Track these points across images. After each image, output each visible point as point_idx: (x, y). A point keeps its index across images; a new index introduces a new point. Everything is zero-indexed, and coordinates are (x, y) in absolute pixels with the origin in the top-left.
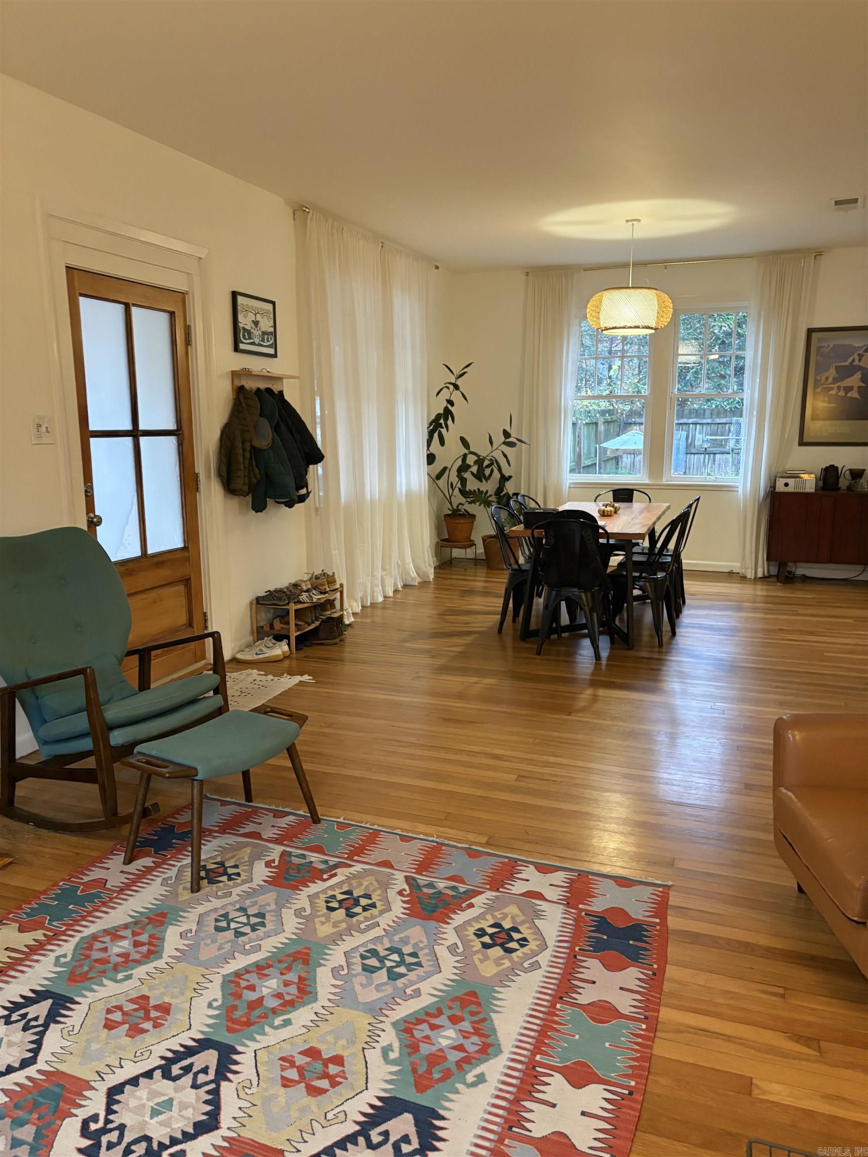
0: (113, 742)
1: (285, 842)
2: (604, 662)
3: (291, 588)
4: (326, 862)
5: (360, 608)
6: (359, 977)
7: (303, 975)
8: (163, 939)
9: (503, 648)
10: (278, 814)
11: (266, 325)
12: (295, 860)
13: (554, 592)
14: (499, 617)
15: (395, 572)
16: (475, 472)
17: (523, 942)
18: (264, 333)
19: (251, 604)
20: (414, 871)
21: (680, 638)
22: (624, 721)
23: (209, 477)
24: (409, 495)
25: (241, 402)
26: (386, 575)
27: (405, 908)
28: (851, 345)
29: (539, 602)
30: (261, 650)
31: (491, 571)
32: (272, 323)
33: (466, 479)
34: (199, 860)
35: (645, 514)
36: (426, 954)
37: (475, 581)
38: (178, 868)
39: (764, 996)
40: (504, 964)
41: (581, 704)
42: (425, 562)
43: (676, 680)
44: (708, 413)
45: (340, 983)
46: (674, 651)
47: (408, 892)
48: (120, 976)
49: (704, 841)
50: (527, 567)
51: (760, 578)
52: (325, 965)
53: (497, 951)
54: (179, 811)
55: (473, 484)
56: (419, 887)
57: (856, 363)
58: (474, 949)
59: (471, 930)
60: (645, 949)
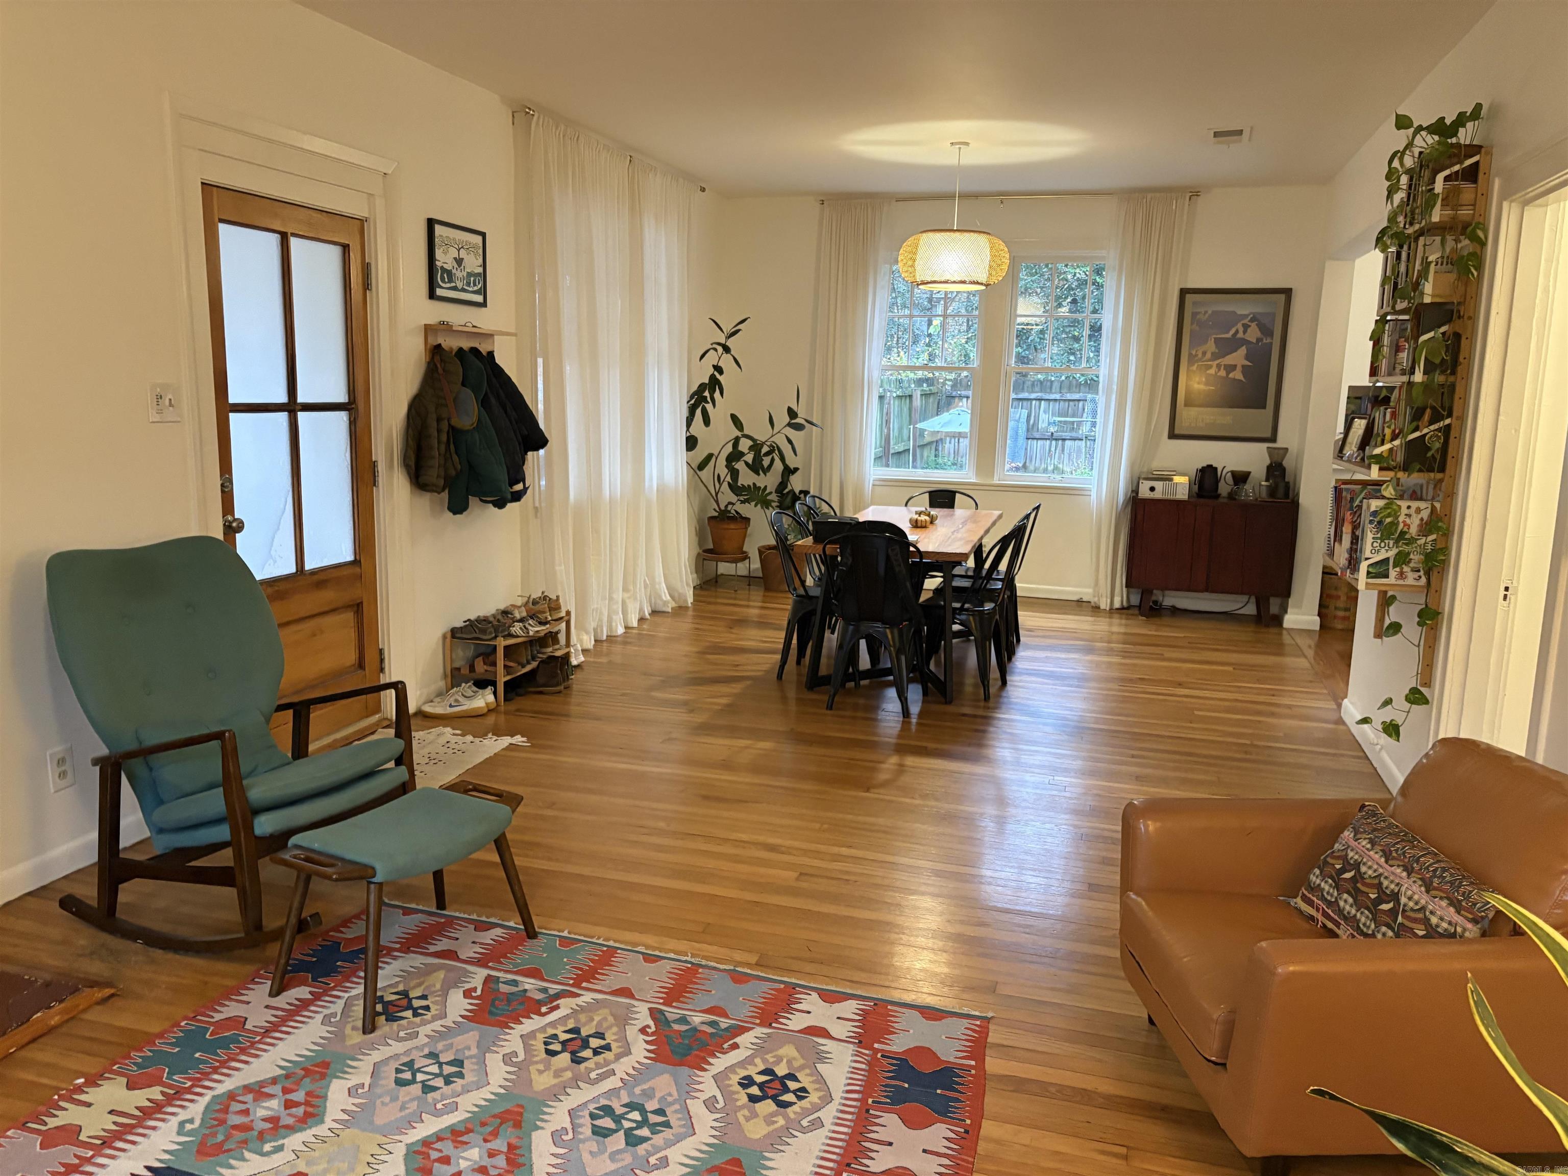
0: (258, 831)
1: (490, 964)
2: (914, 721)
3: (500, 617)
4: (544, 990)
5: (593, 642)
6: (588, 1144)
7: (514, 1141)
8: (325, 1097)
9: (784, 699)
10: (481, 927)
11: (472, 263)
12: (504, 988)
13: (851, 628)
14: (779, 657)
15: (642, 594)
16: (750, 462)
17: (801, 1094)
18: (470, 275)
19: (444, 637)
20: (661, 1001)
21: (1012, 688)
22: (937, 800)
23: (390, 466)
24: (661, 490)
25: (436, 366)
26: (629, 598)
27: (648, 1051)
28: (1234, 313)
29: (831, 639)
30: (456, 701)
31: (770, 594)
32: (481, 261)
33: (738, 471)
34: (375, 990)
35: (970, 526)
36: (676, 1112)
37: (748, 606)
38: (344, 1001)
39: (1102, 1158)
40: (776, 1122)
41: (883, 777)
42: (681, 581)
43: (1007, 745)
44: (1056, 385)
45: (562, 1151)
46: (1004, 706)
47: (653, 1029)
48: (267, 1147)
49: (1035, 958)
50: (816, 592)
51: (1117, 609)
52: (542, 1128)
53: (768, 1106)
54: (346, 922)
55: (746, 478)
56: (667, 1022)
57: (1240, 335)
58: (739, 1103)
59: (735, 1079)
60: (957, 1100)
